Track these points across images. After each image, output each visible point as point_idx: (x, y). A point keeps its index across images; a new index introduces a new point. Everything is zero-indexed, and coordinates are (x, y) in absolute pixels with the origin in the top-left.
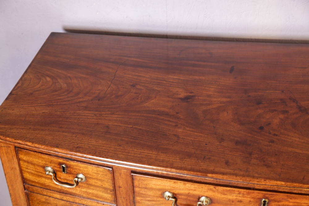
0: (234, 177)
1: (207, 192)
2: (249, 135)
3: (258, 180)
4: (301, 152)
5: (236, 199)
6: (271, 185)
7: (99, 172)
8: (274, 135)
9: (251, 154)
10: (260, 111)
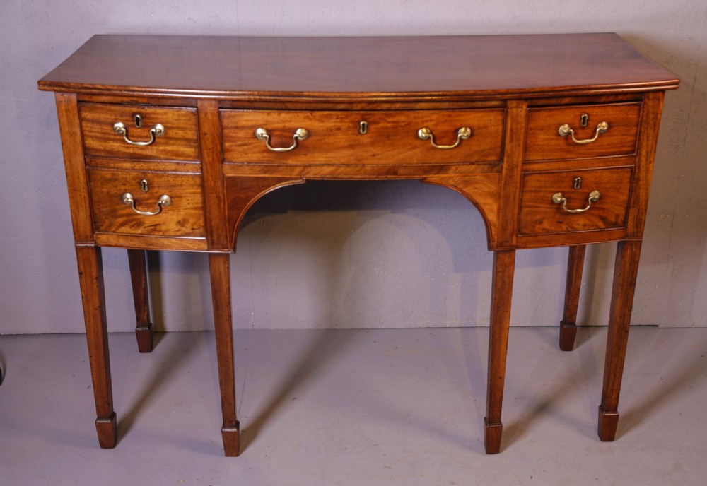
1: (304, 121)
5: (335, 126)
7: (181, 118)
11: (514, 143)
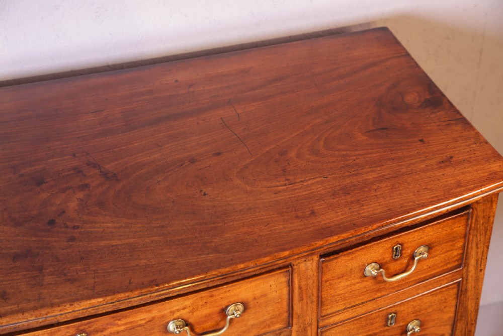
0: (20, 316)
2: (34, 239)
3: (60, 308)
4: (119, 242)
6: (83, 309)
8: (74, 227)
9: (41, 269)
10: (44, 196)
11: (305, 301)
